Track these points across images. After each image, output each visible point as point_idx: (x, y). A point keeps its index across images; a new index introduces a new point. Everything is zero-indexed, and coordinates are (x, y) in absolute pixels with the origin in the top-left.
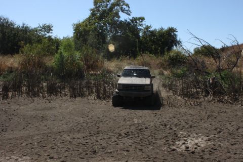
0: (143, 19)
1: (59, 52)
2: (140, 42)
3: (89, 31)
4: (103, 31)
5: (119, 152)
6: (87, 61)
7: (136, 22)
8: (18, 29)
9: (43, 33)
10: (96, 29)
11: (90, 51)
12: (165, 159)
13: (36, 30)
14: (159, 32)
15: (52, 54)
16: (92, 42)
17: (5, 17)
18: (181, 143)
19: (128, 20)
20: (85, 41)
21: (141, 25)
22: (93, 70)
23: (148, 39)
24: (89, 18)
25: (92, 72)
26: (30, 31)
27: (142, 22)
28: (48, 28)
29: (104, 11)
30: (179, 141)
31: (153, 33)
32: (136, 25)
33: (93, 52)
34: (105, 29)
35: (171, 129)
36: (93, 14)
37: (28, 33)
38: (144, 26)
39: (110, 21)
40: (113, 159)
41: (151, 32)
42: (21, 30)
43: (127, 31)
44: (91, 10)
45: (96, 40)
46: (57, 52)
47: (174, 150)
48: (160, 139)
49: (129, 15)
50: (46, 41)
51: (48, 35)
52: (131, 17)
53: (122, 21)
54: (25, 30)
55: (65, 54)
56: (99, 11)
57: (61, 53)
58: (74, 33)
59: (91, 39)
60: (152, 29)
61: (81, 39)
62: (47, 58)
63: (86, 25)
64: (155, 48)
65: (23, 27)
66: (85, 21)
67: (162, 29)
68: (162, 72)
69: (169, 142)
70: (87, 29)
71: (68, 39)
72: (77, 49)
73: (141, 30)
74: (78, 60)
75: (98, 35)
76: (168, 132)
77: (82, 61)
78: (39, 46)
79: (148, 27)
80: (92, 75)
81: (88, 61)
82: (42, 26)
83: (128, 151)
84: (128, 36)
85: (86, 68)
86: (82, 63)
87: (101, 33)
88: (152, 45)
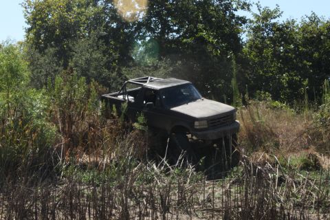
2: (243, 61)
3: (77, 25)
6: (68, 120)
10: (98, 19)
11: (80, 89)
14: (304, 29)
16: (88, 62)
20: (64, 56)
21: (246, 6)
23: (268, 52)
25: (86, 159)
31: (283, 34)
33: (88, 92)
41: (278, 29)
43: (200, 26)
45: (97, 55)
58: (29, 31)
59: (84, 50)
60: (280, 21)
61: (52, 50)
63: (69, 8)
64: (290, 83)
67: (314, 20)
68: (316, 160)
70: (71, 18)
71: (10, 50)
72: (37, 83)
73: (244, 20)
74: (39, 117)
75: (106, 39)
77: (53, 120)
79: (267, 15)
80: (84, 167)
81: (71, 123)
84: (202, 40)
85: (68, 146)
86: (54, 128)
87: (114, 34)
88: (281, 71)
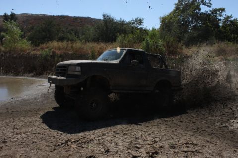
0: (223, 10)
1: (145, 40)
2: (220, 31)
3: (173, 23)
4: (186, 22)
5: (174, 122)
6: (168, 47)
7: (216, 13)
8: (117, 23)
9: (136, 25)
10: (179, 20)
11: (171, 39)
12: (212, 133)
13: (130, 23)
15: (141, 42)
17: (108, 15)
18: (235, 121)
19: (209, 12)
21: (221, 16)
22: (173, 55)
23: (228, 28)
24: (173, 11)
25: (172, 57)
26: (126, 24)
27: (222, 12)
28: (140, 21)
29: (186, 5)
30: (235, 120)
31: (233, 23)
32: (216, 16)
34: (187, 21)
35: (231, 109)
36: (177, 9)
37: (124, 26)
38: (224, 16)
39: (191, 13)
40: (166, 126)
41: (231, 22)
42: (119, 24)
43: (207, 22)
44: (176, 5)
45: (178, 30)
46: (144, 41)
47: (226, 127)
48: (216, 116)
49: (210, 7)
50: (138, 31)
51: (140, 27)
52: (211, 9)
53: (202, 13)
54: (122, 23)
55: (150, 42)
56: (182, 5)
57: (147, 41)
58: (161, 25)
60: (232, 19)
61: (166, 30)
62: (137, 45)
63: (171, 18)
64: (234, 37)
65: (120, 21)
66: (170, 14)
69: (224, 120)
70: (171, 21)
71: (154, 29)
72: (161, 37)
73: (220, 20)
74: (160, 46)
75: (180, 26)
76: (227, 111)
77: (164, 47)
78: (131, 35)
79: (228, 17)
80: (172, 59)
82: (135, 20)
83: (182, 122)
84: (208, 26)
85: (168, 54)
86: (164, 49)
87: (183, 24)
88: (231, 33)
